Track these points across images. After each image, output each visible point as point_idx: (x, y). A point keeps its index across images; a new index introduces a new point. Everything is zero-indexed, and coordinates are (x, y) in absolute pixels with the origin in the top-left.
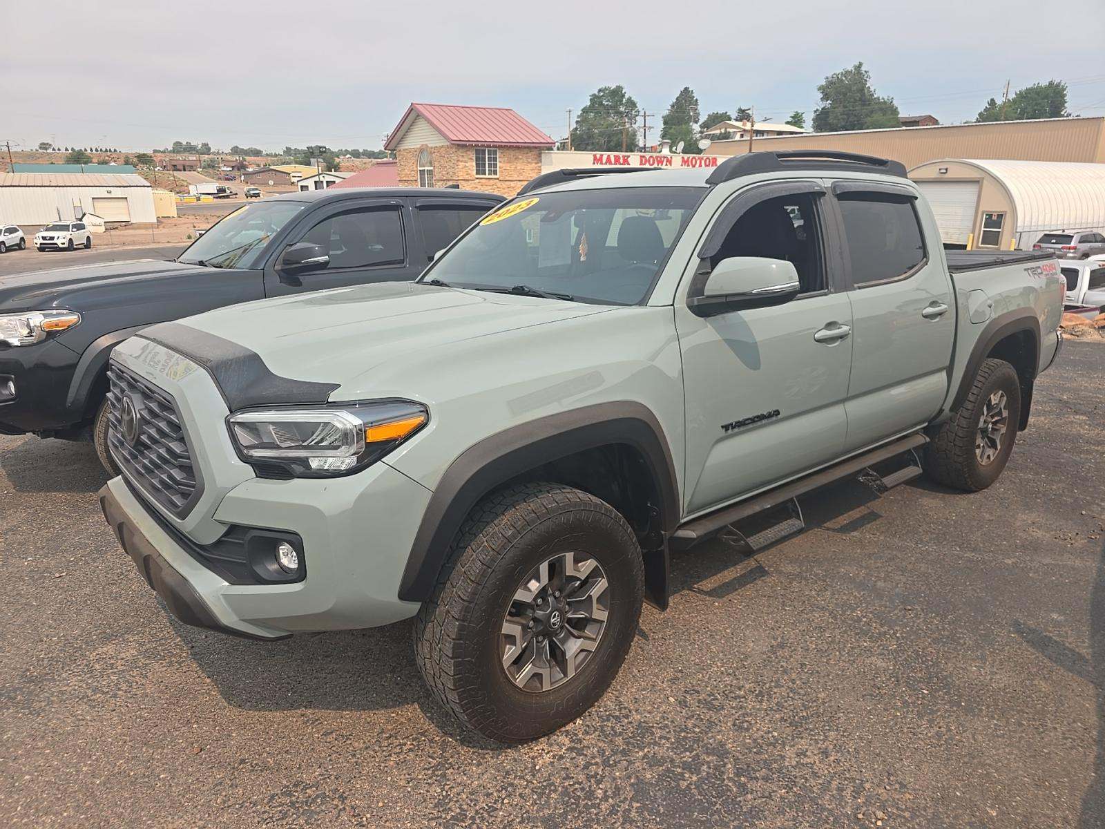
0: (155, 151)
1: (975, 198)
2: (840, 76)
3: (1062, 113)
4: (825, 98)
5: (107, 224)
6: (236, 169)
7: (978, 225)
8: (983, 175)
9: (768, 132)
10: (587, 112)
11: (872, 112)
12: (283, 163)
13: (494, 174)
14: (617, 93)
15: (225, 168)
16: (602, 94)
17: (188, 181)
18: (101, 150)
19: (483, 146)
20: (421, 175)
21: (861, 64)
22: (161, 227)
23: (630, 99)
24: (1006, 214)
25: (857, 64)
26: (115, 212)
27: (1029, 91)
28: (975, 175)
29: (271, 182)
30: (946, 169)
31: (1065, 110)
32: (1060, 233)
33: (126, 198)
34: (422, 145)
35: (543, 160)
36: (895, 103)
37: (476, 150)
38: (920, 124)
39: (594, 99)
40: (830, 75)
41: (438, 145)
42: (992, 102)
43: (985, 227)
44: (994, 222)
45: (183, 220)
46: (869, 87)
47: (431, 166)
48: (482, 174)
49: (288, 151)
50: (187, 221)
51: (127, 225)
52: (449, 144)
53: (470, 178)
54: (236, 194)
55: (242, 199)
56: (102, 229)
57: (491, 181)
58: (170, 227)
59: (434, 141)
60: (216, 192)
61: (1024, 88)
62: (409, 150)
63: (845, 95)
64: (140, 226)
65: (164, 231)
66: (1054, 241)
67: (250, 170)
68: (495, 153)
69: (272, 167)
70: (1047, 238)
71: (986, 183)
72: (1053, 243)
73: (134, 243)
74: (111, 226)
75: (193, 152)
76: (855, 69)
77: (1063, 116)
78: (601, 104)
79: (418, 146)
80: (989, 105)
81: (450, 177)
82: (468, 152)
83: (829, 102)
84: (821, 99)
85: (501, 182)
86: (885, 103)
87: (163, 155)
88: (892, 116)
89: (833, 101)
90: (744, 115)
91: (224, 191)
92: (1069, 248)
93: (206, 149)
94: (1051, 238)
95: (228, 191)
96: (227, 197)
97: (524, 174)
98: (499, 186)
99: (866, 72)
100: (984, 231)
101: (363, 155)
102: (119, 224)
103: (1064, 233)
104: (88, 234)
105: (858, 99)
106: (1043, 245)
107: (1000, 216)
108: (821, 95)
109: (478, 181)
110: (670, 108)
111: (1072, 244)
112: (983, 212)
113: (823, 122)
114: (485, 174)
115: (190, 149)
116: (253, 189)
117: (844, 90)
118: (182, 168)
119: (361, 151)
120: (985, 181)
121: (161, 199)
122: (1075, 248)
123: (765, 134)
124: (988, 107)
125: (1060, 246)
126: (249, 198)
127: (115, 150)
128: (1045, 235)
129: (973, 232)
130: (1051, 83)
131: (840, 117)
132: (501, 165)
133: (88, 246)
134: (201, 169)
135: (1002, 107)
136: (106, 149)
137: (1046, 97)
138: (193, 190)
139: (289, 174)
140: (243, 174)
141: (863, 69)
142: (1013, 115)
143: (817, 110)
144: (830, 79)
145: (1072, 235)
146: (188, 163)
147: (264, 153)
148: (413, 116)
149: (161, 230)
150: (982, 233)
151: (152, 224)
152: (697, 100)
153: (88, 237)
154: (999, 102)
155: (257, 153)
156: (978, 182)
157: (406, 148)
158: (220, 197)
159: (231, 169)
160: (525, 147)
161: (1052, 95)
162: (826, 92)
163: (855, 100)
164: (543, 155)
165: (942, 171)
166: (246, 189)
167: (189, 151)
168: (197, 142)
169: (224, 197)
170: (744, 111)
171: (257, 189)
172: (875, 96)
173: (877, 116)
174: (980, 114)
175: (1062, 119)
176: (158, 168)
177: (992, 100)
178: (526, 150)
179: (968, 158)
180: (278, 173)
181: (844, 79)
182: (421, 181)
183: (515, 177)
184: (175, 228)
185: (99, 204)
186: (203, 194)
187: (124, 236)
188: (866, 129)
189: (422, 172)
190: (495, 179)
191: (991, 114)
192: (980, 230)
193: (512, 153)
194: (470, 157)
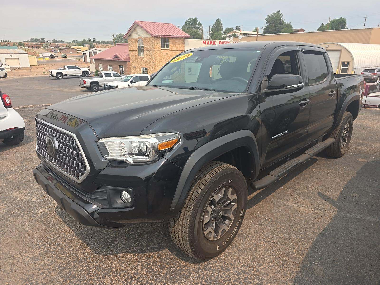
0: (24, 41)
1: (339, 56)
2: (272, 15)
3: (345, 28)
4: (268, 22)
5: (11, 68)
6: (56, 48)
7: (340, 66)
8: (342, 48)
9: (249, 34)
10: (184, 27)
11: (284, 27)
12: (73, 46)
13: (168, 48)
14: (195, 20)
15: (52, 48)
16: (190, 20)
17: (38, 52)
18: (3, 41)
19: (164, 37)
20: (138, 48)
21: (279, 11)
22: (32, 69)
23: (199, 22)
24: (350, 62)
25: (278, 10)
26: (14, 64)
27: (334, 21)
28: (339, 48)
29: (71, 52)
30: (328, 46)
31: (346, 27)
32: (370, 68)
33: (18, 58)
34: (139, 37)
35: (185, 43)
36: (291, 24)
37: (161, 39)
38: (299, 31)
39: (187, 22)
40: (269, 14)
41: (146, 37)
42: (323, 24)
43: (342, 67)
44: (346, 65)
45: (40, 66)
46: (282, 19)
47: (143, 45)
48: (163, 48)
49: (74, 41)
50: (41, 67)
51: (19, 68)
52: (151, 36)
53: (159, 49)
54: (58, 57)
55: (60, 58)
56: (10, 70)
57: (167, 51)
58: (35, 69)
59: (144, 35)
60: (50, 56)
61: (332, 20)
62: (133, 39)
63: (274, 21)
64: (24, 69)
65: (33, 70)
66: (369, 71)
67: (61, 48)
68: (168, 39)
69: (69, 47)
70: (366, 70)
71: (343, 51)
72: (368, 72)
73: (23, 75)
74: (13, 69)
75: (38, 42)
76: (278, 12)
77: (345, 29)
78: (189, 24)
79: (138, 37)
80: (322, 25)
81: (151, 49)
82: (158, 40)
83: (269, 24)
84: (266, 23)
85: (170, 51)
86: (288, 24)
87: (27, 42)
88: (290, 29)
89: (270, 24)
90: (238, 28)
91: (53, 56)
92: (374, 74)
93: (43, 40)
94: (367, 70)
95: (54, 56)
96: (54, 58)
97: (178, 48)
98: (170, 52)
99: (281, 13)
100: (342, 68)
101: (102, 43)
102: (16, 68)
103: (372, 69)
104: (6, 72)
105: (279, 23)
106: (365, 73)
107: (348, 63)
108: (266, 22)
109: (161, 50)
110: (213, 26)
111: (375, 73)
112: (342, 61)
113: (267, 31)
114: (164, 48)
115: (37, 40)
116: (64, 55)
117: (274, 20)
118: (35, 47)
119: (101, 41)
120: (342, 50)
121: (31, 59)
122: (376, 74)
123: (248, 35)
124: (321, 26)
125: (371, 73)
126: (63, 58)
127: (9, 41)
128: (365, 69)
129: (338, 68)
130: (341, 18)
131: (273, 29)
132: (170, 45)
133: (6, 76)
134: (43, 48)
135: (326, 26)
136: (5, 41)
137: (340, 23)
138: (41, 55)
139: (76, 49)
140: (59, 50)
141: (280, 12)
142: (329, 29)
143: (265, 27)
144: (269, 16)
145: (375, 69)
146: (37, 46)
147: (65, 42)
148: (136, 25)
149: (32, 70)
150: (341, 69)
151: (28, 68)
152: (222, 23)
153: (6, 73)
154: (325, 24)
155: (62, 42)
156: (340, 50)
157: (132, 38)
158: (51, 58)
159: (54, 48)
160: (179, 38)
161: (342, 22)
162: (268, 20)
163: (278, 23)
164: (185, 41)
165: (326, 47)
166: (61, 55)
167: (37, 41)
168: (39, 38)
169: (53, 58)
170: (238, 27)
171: (66, 55)
172: (285, 22)
173: (286, 29)
174: (319, 28)
175: (344, 30)
176: (26, 47)
177: (323, 23)
178: (179, 39)
179: (337, 42)
180: (72, 49)
181: (274, 16)
182: (139, 51)
183: (175, 49)
184: (37, 69)
185: (7, 60)
186: (45, 57)
187: (18, 72)
188: (282, 33)
189: (139, 47)
190: (168, 50)
191: (322, 28)
192: (341, 68)
193: (174, 40)
194: (159, 41)
